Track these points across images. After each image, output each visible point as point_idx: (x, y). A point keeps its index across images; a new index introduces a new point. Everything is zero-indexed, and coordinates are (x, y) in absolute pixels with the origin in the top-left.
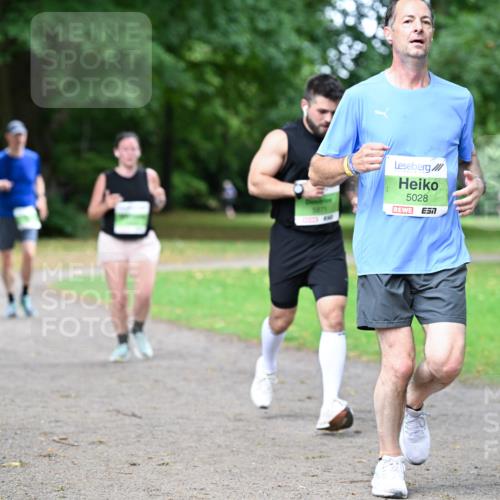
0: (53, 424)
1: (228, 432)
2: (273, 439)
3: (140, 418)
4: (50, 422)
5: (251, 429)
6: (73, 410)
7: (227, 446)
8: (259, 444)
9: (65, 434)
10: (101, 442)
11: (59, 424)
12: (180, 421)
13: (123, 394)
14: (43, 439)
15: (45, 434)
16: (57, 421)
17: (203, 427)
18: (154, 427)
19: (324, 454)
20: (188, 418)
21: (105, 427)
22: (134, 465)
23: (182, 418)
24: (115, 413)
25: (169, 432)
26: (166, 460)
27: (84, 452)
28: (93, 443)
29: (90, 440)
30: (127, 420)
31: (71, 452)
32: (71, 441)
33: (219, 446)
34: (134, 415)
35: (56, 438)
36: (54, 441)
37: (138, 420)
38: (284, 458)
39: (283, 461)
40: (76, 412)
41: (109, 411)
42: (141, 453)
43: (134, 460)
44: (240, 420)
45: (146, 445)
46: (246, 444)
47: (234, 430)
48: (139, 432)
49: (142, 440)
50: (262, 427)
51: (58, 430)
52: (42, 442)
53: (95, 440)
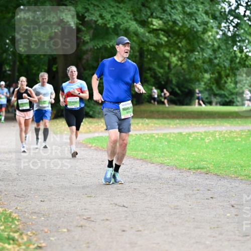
0: (83, 211)
1: (171, 215)
2: (194, 218)
3: (127, 207)
4: (82, 209)
5: (182, 213)
6: (94, 203)
7: (170, 222)
8: (187, 221)
9: (89, 215)
10: (107, 220)
11: (86, 210)
12: (147, 209)
13: (118, 196)
14: (78, 218)
15: (80, 216)
16: (85, 209)
17: (158, 212)
18: (134, 212)
19: (220, 226)
20: (151, 208)
21: (110, 212)
22: (124, 231)
23: (148, 208)
24: (114, 205)
25: (141, 215)
26: (140, 229)
27: (99, 224)
28: (103, 220)
29: (102, 218)
30: (121, 209)
31: (92, 224)
32: (92, 219)
33: (167, 222)
34: (124, 206)
35: (85, 218)
36: (84, 219)
37: (126, 209)
38: (199, 228)
39: (199, 230)
40: (95, 205)
41: (111, 204)
42: (127, 225)
43: (124, 229)
44: (177, 209)
45: (130, 221)
46: (180, 221)
47: (174, 214)
48: (127, 214)
49: (128, 219)
50: (188, 213)
51: (86, 214)
52: (78, 219)
53: (105, 218)
